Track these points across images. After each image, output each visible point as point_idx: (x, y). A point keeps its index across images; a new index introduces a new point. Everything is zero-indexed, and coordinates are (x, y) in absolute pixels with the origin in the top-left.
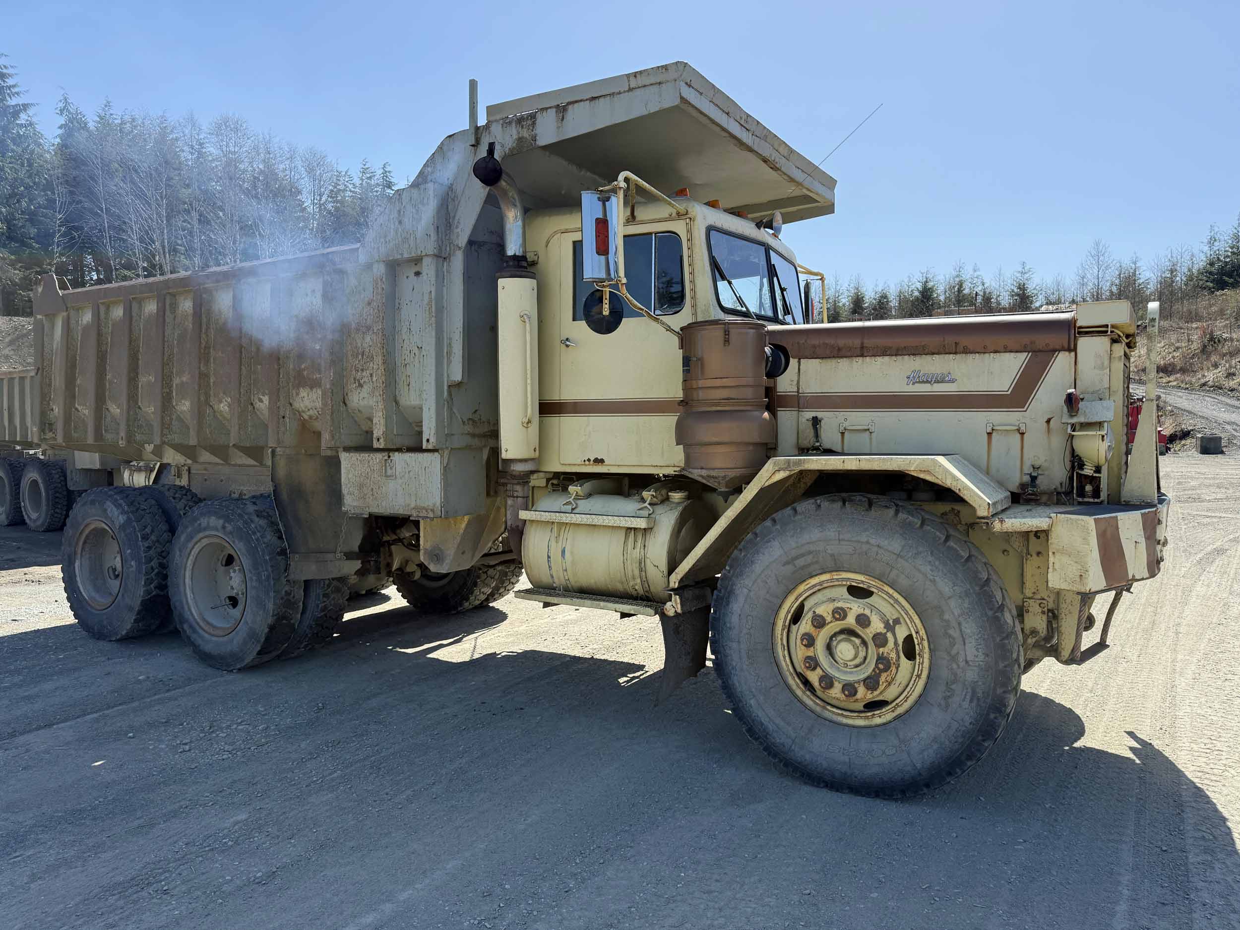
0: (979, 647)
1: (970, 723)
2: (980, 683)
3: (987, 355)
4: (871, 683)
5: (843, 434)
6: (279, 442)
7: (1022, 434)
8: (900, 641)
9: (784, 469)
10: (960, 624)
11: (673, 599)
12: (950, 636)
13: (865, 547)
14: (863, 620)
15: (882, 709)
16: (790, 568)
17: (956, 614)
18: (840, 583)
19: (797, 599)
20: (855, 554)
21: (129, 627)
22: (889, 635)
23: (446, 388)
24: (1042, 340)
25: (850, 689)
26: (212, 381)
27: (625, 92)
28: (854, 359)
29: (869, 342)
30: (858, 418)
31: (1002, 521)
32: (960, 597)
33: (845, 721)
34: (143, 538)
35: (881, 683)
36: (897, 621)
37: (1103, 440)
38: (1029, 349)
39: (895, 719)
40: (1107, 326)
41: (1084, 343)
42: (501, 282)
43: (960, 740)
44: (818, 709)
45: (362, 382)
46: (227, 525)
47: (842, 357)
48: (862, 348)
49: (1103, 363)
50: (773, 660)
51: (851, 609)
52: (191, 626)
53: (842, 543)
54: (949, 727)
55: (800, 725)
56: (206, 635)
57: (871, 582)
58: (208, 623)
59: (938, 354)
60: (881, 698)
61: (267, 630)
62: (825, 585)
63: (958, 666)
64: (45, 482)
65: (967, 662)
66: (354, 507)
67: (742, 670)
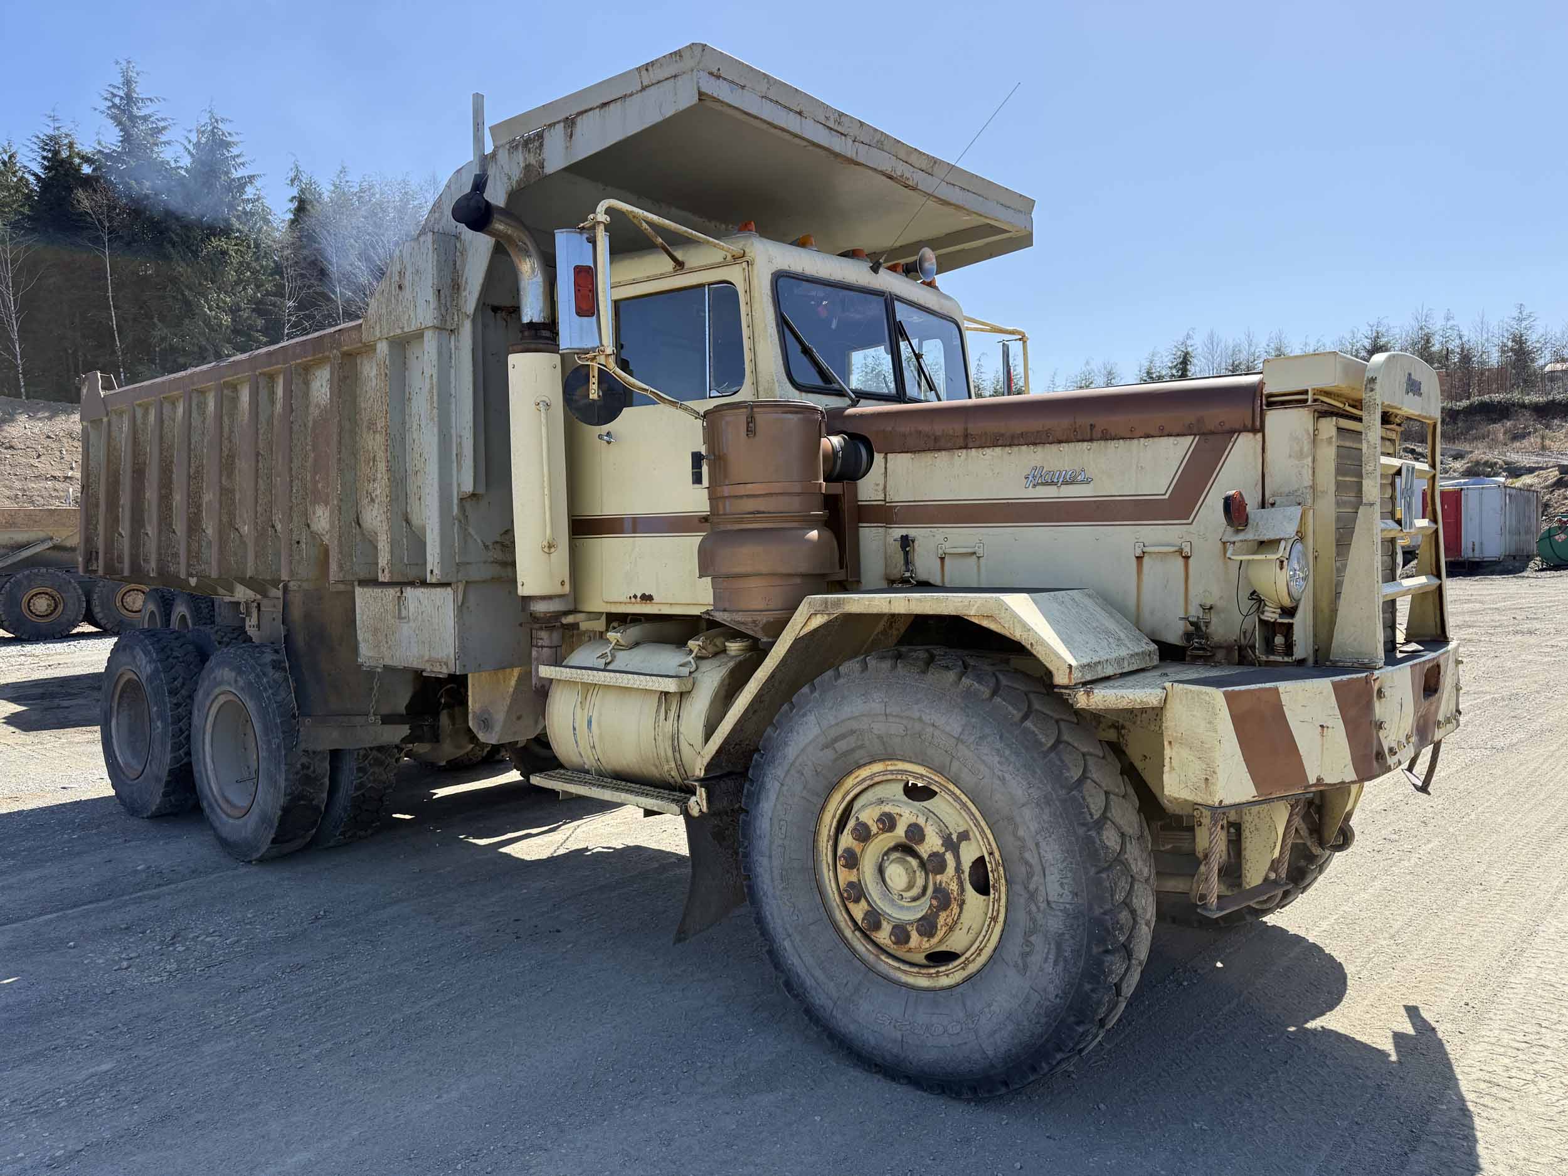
0: (1065, 881)
1: (1057, 996)
2: (1067, 937)
3: (1135, 441)
4: (927, 926)
5: (942, 559)
6: (292, 573)
7: (1187, 558)
8: (966, 865)
9: (822, 613)
10: (1037, 845)
11: (698, 793)
12: (1027, 863)
13: (918, 726)
14: (916, 833)
15: (948, 965)
16: (829, 754)
17: (1032, 829)
18: (894, 777)
19: (844, 798)
20: (906, 735)
21: (158, 801)
22: (949, 856)
23: (455, 501)
24: (1217, 416)
25: (901, 934)
26: (237, 497)
27: (637, 92)
28: (956, 452)
29: (976, 427)
30: (960, 537)
31: (1088, 693)
32: (1038, 804)
33: (905, 978)
34: (170, 693)
35: (939, 927)
36: (964, 836)
37: (1281, 568)
38: (1195, 431)
39: (965, 981)
40: (1306, 392)
41: (1275, 419)
42: (514, 359)
43: (1043, 1020)
44: (871, 958)
45: (374, 495)
46: (239, 679)
47: (939, 450)
48: (966, 436)
49: (1301, 450)
50: (814, 884)
51: (901, 815)
52: (210, 805)
53: (891, 719)
54: (1027, 1000)
55: (845, 982)
56: (224, 816)
57: (933, 777)
58: (227, 801)
59: (1067, 441)
60: (943, 948)
61: (280, 813)
62: (877, 779)
63: (1038, 908)
64: (193, 617)
65: (1048, 903)
66: (370, 658)
67: (774, 897)
